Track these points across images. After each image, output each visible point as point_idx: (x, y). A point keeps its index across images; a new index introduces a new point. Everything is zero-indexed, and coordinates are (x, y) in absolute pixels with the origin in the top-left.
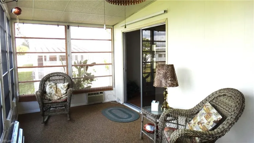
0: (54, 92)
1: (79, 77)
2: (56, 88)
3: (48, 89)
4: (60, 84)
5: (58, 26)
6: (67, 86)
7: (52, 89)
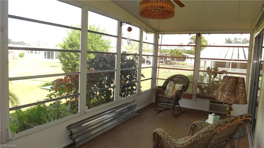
0: (171, 90)
1: (209, 83)
2: (174, 87)
3: (168, 87)
4: (177, 84)
5: (190, 35)
6: (181, 87)
7: (171, 87)
